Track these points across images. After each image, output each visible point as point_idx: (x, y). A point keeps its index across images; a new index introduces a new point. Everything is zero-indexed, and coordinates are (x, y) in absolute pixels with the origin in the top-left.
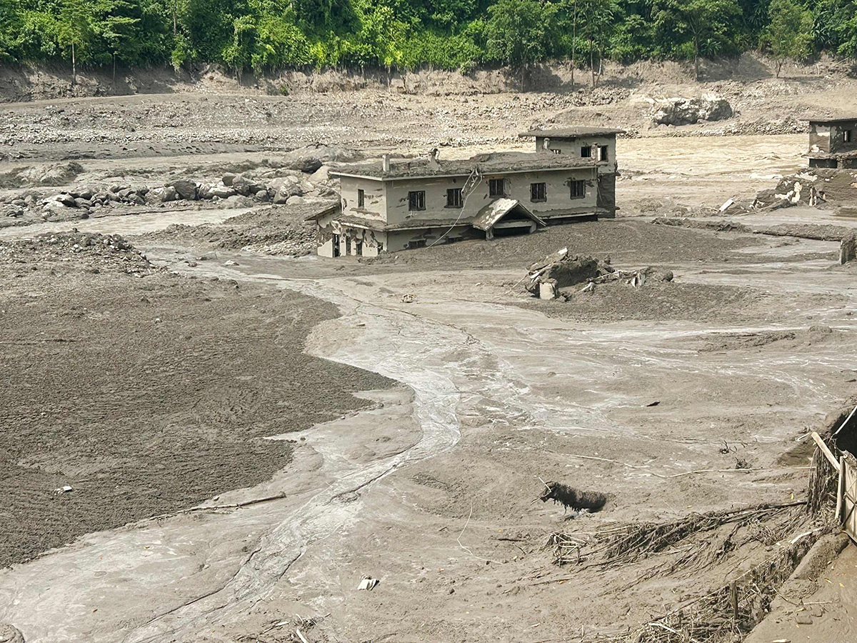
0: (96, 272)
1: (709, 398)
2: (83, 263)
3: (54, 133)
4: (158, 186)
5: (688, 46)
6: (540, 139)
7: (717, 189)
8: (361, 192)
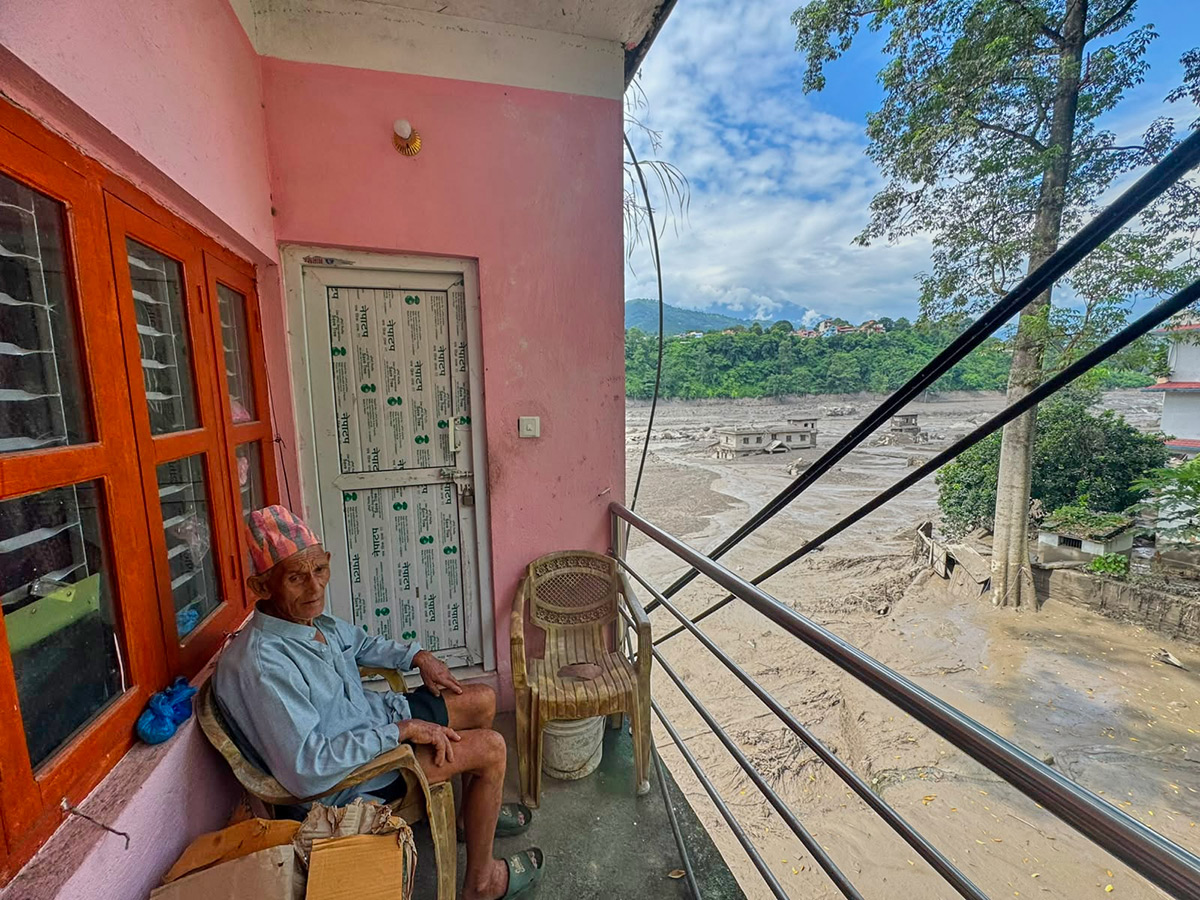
5: (840, 390)
6: (789, 421)
8: (727, 438)
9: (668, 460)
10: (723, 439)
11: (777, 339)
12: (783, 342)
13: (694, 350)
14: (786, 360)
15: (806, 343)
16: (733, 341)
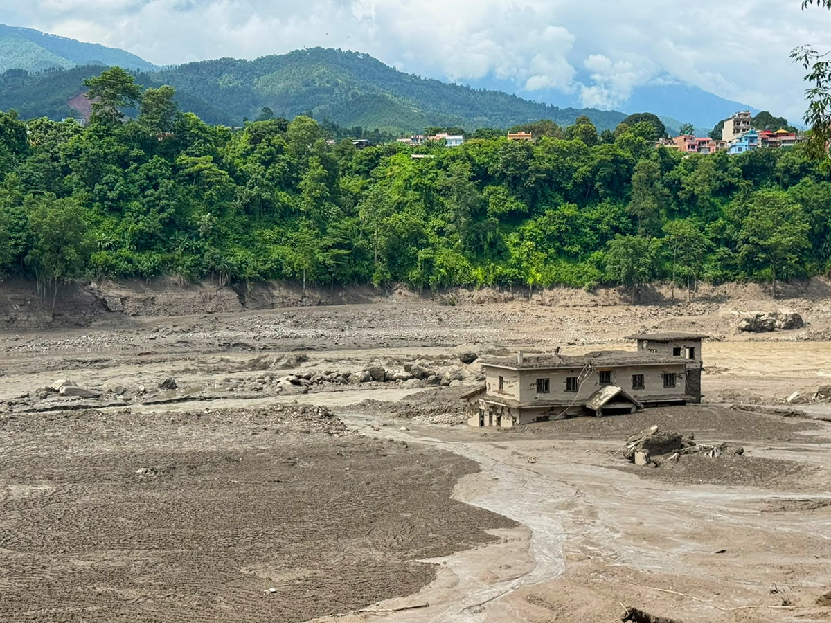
0: (308, 432)
1: (767, 549)
2: (299, 425)
3: (288, 332)
4: (358, 371)
5: (767, 271)
6: (640, 341)
7: (788, 383)
8: (501, 378)
9: (368, 432)
10: (492, 381)
11: (627, 154)
12: (642, 162)
13: (441, 172)
14: (648, 203)
15: (693, 165)
16: (531, 157)
